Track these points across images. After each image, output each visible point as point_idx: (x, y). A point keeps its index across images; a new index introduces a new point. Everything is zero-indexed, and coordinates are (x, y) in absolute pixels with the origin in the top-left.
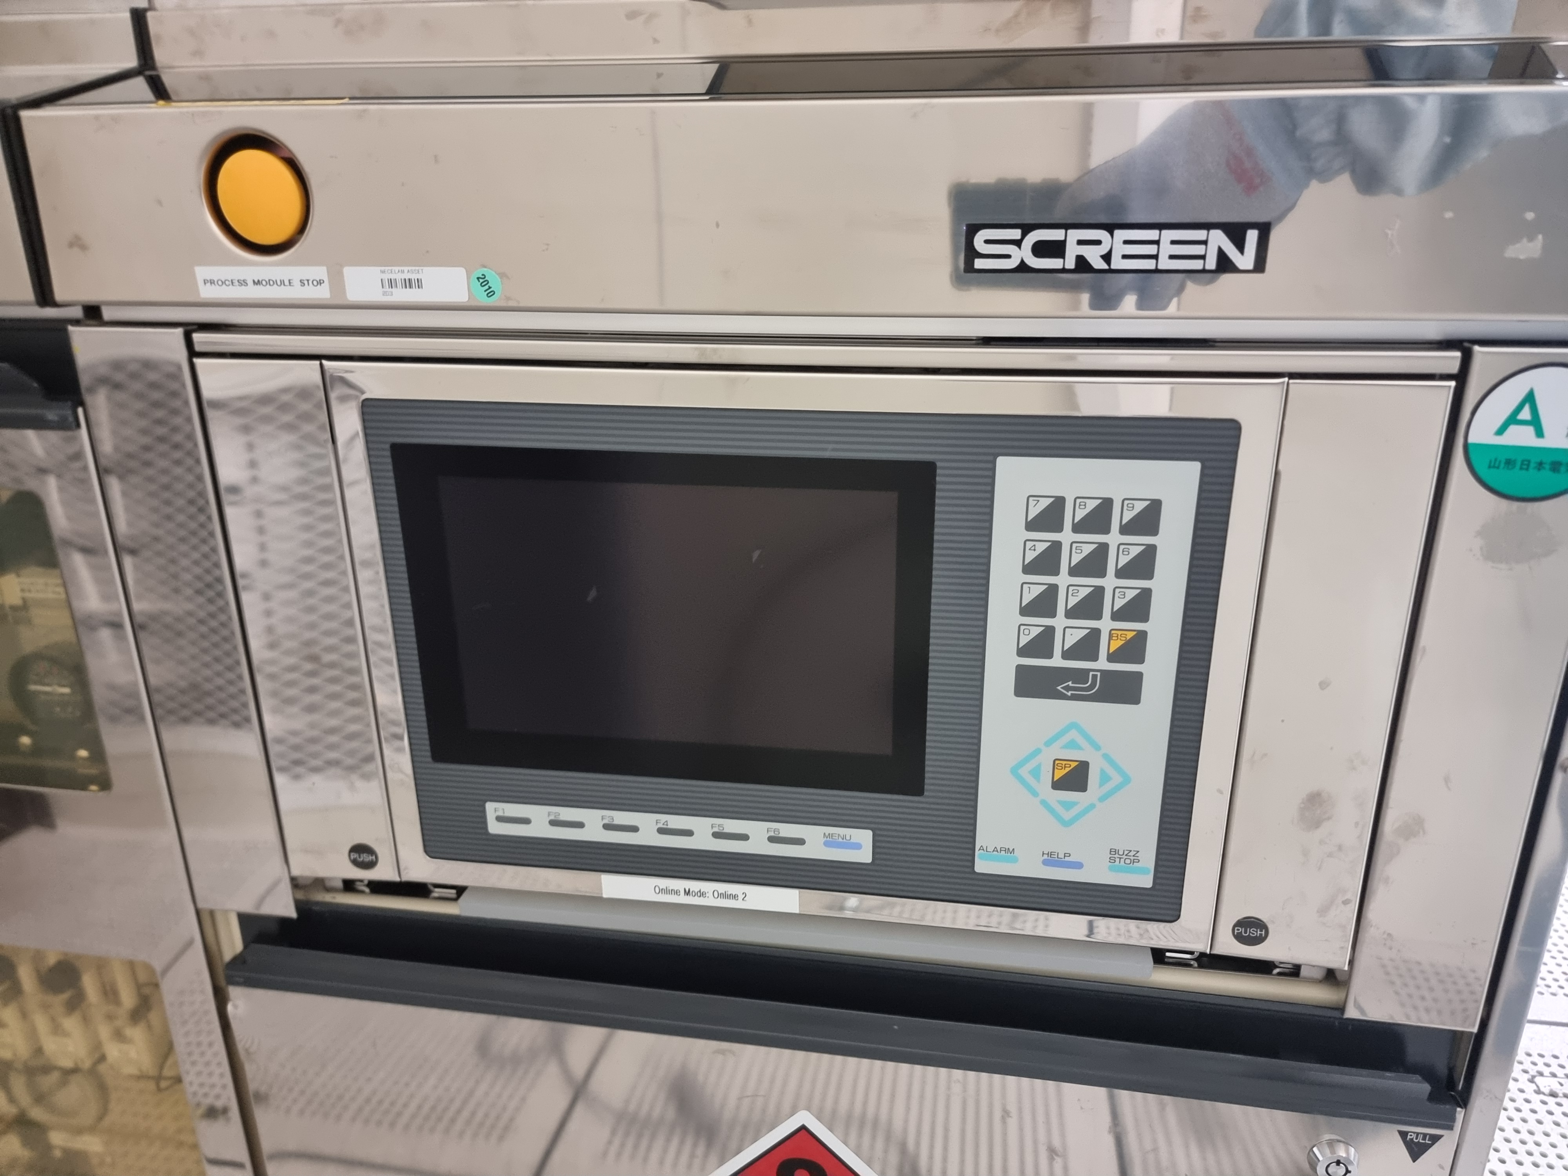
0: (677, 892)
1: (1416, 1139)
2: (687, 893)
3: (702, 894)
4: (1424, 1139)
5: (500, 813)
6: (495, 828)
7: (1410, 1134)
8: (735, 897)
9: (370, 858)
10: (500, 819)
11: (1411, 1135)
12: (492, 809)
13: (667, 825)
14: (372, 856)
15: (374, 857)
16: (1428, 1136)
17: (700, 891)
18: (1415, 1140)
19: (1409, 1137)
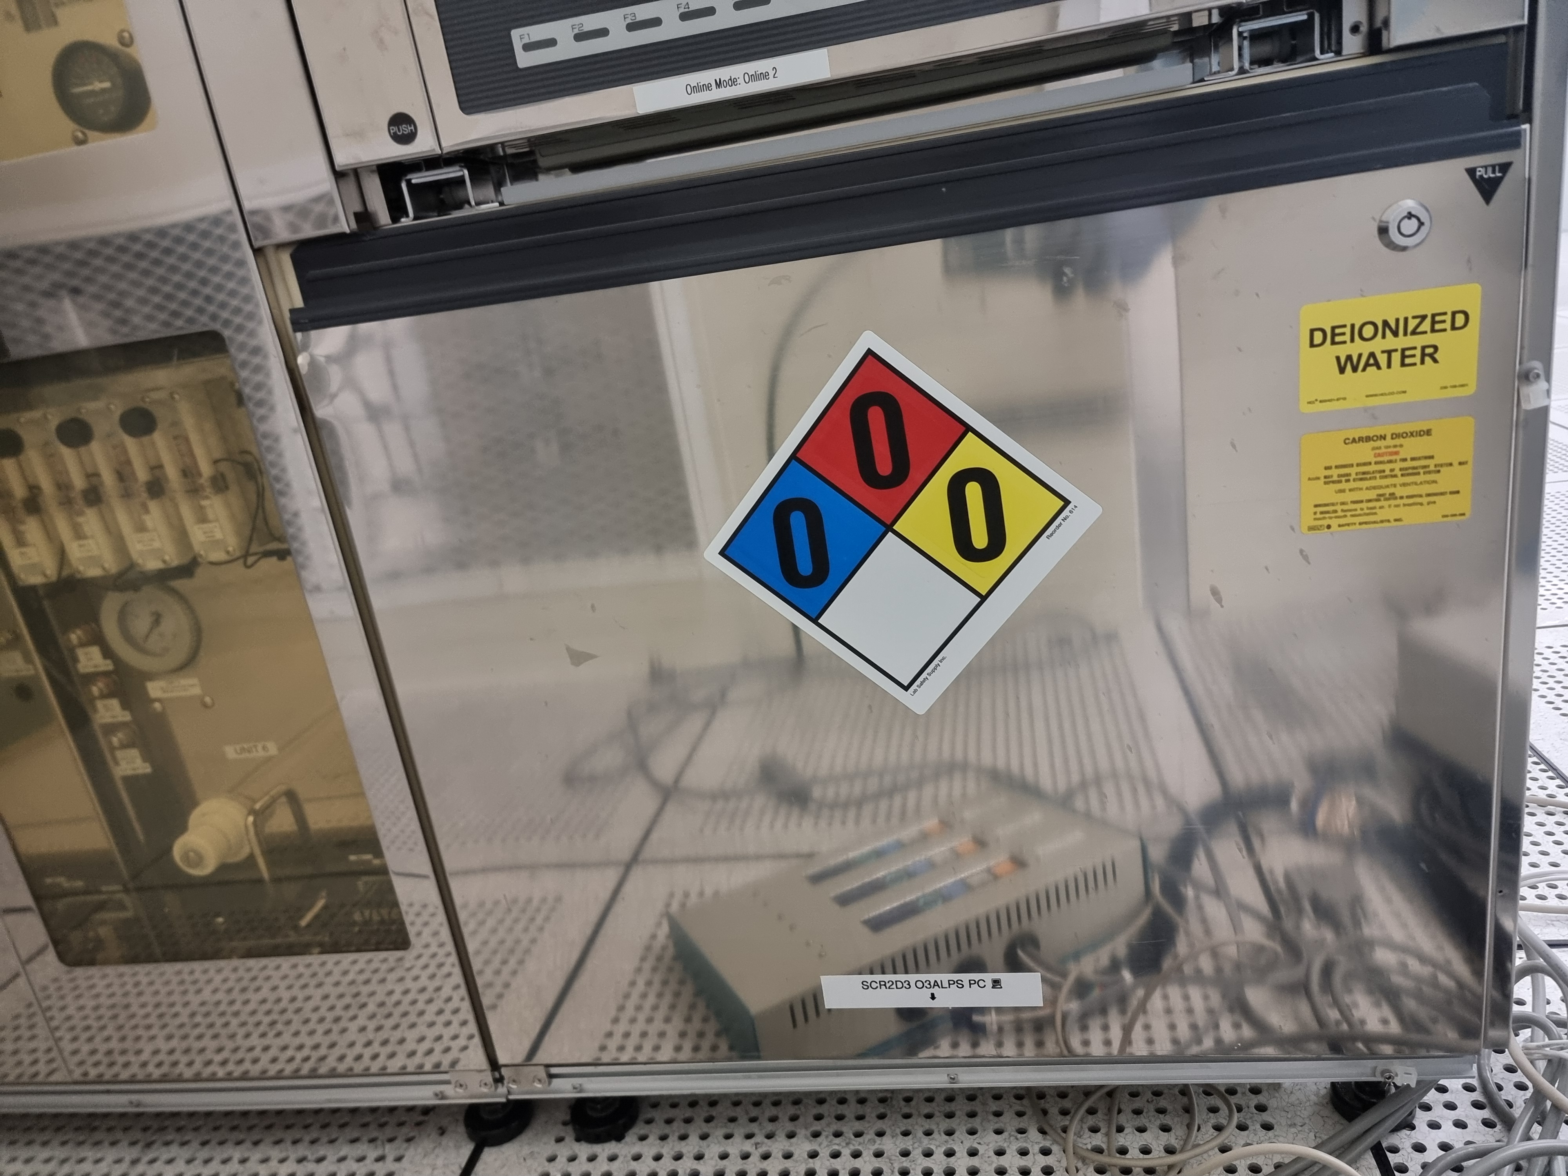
0: (708, 87)
1: (1486, 173)
2: (719, 84)
3: (733, 82)
4: (1494, 172)
5: (526, 40)
6: (524, 60)
7: (1478, 169)
8: (765, 76)
9: (409, 129)
10: (528, 47)
11: (1480, 171)
12: (519, 36)
13: (689, 8)
14: (410, 126)
15: (413, 128)
16: (1497, 168)
17: (731, 79)
18: (1485, 176)
19: (1478, 174)
